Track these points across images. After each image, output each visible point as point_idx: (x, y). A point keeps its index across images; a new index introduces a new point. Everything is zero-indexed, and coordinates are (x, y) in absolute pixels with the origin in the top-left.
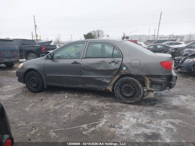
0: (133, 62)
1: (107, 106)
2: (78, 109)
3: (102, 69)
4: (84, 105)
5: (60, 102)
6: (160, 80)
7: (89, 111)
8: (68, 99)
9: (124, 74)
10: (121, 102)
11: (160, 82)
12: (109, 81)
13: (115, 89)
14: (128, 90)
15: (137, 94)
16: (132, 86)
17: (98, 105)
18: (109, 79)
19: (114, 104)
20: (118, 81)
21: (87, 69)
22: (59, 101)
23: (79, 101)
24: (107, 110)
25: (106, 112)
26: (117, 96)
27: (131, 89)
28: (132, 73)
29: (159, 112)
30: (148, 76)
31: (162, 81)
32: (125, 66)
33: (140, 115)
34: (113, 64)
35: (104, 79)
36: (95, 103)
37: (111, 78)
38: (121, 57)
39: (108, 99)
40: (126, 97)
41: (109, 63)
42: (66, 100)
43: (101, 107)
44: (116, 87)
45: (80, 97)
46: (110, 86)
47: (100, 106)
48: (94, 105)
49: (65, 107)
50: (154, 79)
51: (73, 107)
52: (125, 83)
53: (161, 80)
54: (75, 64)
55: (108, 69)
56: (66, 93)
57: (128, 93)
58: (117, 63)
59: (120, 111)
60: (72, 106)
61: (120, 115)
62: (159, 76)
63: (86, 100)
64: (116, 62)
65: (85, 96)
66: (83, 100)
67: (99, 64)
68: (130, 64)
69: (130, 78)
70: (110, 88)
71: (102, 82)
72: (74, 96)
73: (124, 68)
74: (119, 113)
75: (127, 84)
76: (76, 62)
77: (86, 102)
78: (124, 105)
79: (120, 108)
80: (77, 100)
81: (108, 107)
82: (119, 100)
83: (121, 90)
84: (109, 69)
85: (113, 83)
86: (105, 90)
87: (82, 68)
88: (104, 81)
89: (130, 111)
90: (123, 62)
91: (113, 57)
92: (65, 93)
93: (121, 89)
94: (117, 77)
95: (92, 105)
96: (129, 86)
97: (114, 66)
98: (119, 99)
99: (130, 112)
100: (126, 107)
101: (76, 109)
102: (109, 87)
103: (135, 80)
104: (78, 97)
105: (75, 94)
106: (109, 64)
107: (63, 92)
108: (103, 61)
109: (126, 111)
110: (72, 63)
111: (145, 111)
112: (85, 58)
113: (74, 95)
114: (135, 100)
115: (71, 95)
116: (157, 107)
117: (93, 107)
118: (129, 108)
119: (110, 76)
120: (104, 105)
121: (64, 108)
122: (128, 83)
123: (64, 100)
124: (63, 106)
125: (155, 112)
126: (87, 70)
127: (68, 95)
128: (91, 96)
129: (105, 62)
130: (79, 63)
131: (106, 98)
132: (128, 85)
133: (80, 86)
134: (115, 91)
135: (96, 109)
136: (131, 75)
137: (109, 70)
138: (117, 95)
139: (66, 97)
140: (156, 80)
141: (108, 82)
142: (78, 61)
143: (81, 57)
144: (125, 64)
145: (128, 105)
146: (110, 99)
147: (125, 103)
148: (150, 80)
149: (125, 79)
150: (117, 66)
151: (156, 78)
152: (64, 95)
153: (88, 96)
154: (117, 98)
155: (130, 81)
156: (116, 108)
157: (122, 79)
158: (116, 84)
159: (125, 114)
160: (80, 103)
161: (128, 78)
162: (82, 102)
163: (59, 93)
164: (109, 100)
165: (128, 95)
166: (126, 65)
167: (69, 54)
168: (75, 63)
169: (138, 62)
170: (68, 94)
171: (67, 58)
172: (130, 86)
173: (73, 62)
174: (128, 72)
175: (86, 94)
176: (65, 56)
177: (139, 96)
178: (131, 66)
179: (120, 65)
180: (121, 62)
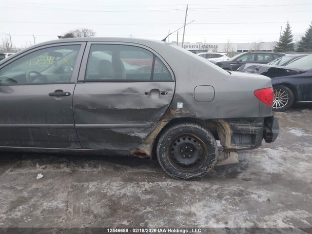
0: (198, 90)
1: (146, 192)
2: (76, 211)
3: (129, 107)
4: (89, 195)
5: (25, 194)
6: (252, 128)
7: (105, 213)
8: (46, 183)
9: (178, 117)
10: (171, 178)
11: (252, 132)
12: (146, 134)
13: (158, 150)
14: (187, 151)
15: (206, 157)
16: (195, 141)
17: (123, 191)
18: (145, 129)
19: (160, 183)
20: (167, 133)
21: (90, 107)
22: (21, 191)
23: (75, 183)
24: (149, 203)
25: (149, 212)
26: (164, 166)
27: (194, 149)
28: (198, 116)
29: (255, 194)
30: (228, 120)
31: (256, 130)
32: (181, 100)
33: (224, 208)
34: (155, 97)
35: (134, 130)
36: (114, 188)
37: (151, 127)
38: (171, 81)
39: (141, 170)
40: (184, 166)
41: (146, 93)
42: (40, 186)
43: (132, 197)
44: (161, 147)
45: (74, 171)
46: (147, 144)
47: (129, 194)
48: (113, 192)
49: (41, 209)
50: (240, 126)
51: (61, 205)
52: (180, 137)
53: (254, 128)
54: (58, 96)
55: (142, 107)
56: (38, 166)
57: (187, 157)
58: (163, 94)
59: (180, 205)
60: (58, 202)
61: (183, 214)
62: (250, 120)
63: (92, 181)
64: (160, 90)
65: (88, 169)
66: (84, 182)
67: (120, 95)
68: (192, 94)
69: (192, 126)
70: (147, 150)
71: (130, 137)
72: (59, 170)
73: (180, 105)
74: (179, 210)
75: (184, 139)
76: (61, 91)
77: (92, 186)
78: (180, 184)
79: (177, 195)
80: (69, 180)
81: (148, 197)
82: (169, 174)
83: (172, 152)
84: (147, 107)
85: (153, 137)
86: (135, 154)
87: (78, 106)
88: (133, 135)
89: (200, 200)
90: (177, 92)
91: (154, 79)
92: (35, 166)
93: (173, 149)
94: (163, 124)
95: (110, 193)
96: (189, 142)
97: (156, 100)
98: (168, 171)
99: (201, 204)
100: (189, 190)
101: (71, 210)
102: (145, 146)
103: (203, 129)
104: (70, 174)
105: (62, 165)
106: (145, 95)
107: (29, 162)
108: (130, 89)
109: (191, 203)
110: (51, 95)
111: (228, 195)
112: (84, 82)
113: (58, 168)
114: (201, 171)
115: (51, 169)
116: (245, 182)
117: (114, 198)
118: (194, 190)
119: (148, 124)
120: (139, 191)
121: (38, 212)
122: (186, 135)
123: (34, 186)
124: (34, 207)
125: (247, 194)
126: (93, 111)
127: (44, 171)
128: (100, 169)
129: (136, 92)
130: (69, 94)
131: (135, 170)
132: (187, 140)
133: (75, 148)
134: (158, 154)
135: (122, 203)
136: (194, 118)
137: (145, 110)
138: (163, 163)
139: (40, 176)
140: (245, 128)
141: (143, 135)
142: (66, 88)
143: (74, 79)
144: (181, 95)
145: (188, 183)
146: (144, 170)
147: (181, 179)
148: (232, 127)
149: (182, 127)
150: (165, 101)
151: (246, 123)
152: (33, 171)
153: (95, 169)
154: (162, 169)
155: (191, 132)
156: (166, 196)
157: (174, 128)
158: (161, 140)
159: (193, 209)
160: (78, 192)
161: (188, 125)
162: (82, 186)
163: (20, 166)
164: (143, 173)
165: (186, 162)
166: (184, 97)
167: (38, 71)
168: (59, 93)
169: (209, 90)
170: (44, 166)
171: (36, 81)
172: (192, 142)
173: (53, 91)
174: (188, 112)
175: (87, 165)
176: (29, 76)
177: (211, 163)
178: (195, 100)
179: (171, 98)
180: (172, 92)
